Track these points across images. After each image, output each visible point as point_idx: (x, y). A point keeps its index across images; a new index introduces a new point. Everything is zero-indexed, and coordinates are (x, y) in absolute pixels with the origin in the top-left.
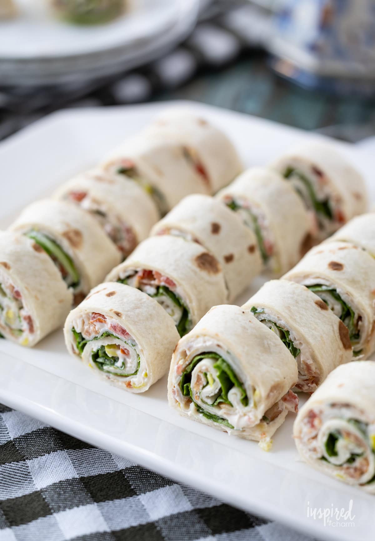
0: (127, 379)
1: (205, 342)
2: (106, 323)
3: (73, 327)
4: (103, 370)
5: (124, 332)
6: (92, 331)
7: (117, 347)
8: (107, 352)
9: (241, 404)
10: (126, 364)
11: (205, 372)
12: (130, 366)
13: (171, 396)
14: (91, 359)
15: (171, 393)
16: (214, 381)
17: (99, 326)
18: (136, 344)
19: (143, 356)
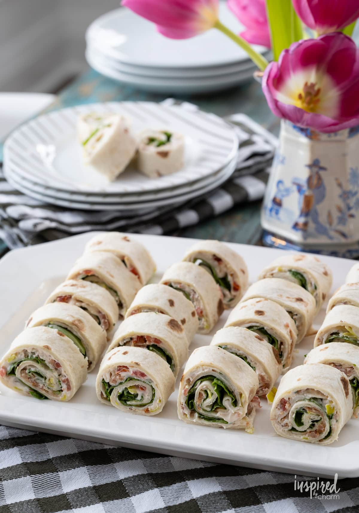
0: (146, 407)
1: (203, 370)
2: (129, 371)
3: (103, 379)
4: (127, 405)
5: (143, 375)
6: (118, 379)
7: (137, 387)
8: (130, 392)
9: (232, 406)
10: (144, 397)
11: (205, 389)
12: (147, 398)
13: (180, 411)
14: (117, 398)
15: (180, 409)
16: (212, 394)
17: (124, 374)
18: (152, 381)
19: (157, 389)
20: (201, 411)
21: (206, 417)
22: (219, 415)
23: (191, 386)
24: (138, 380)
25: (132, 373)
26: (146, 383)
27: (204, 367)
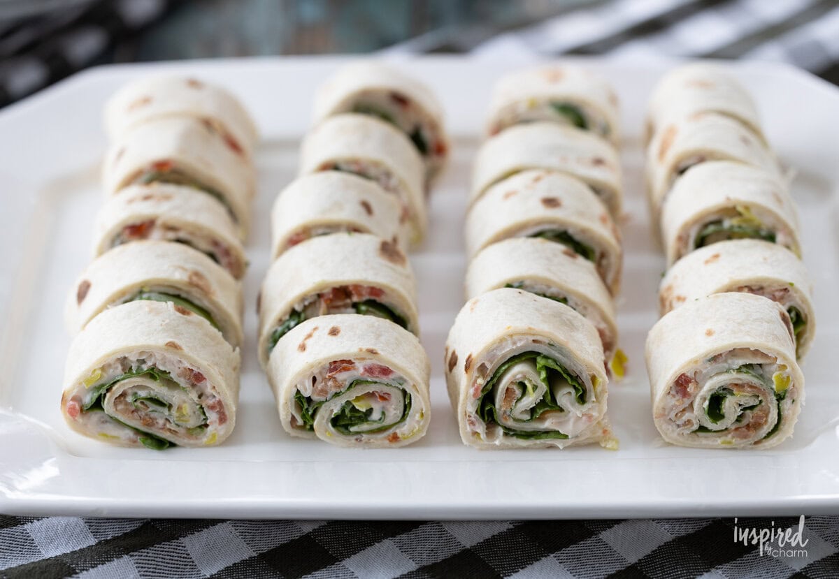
0: (391, 432)
1: (514, 343)
2: (354, 369)
3: (298, 392)
4: (350, 433)
5: (386, 371)
6: (331, 387)
7: (371, 395)
8: (357, 408)
9: (577, 404)
10: (386, 412)
11: (520, 380)
12: (394, 411)
13: (466, 429)
14: (330, 425)
15: (466, 426)
16: (535, 388)
17: (344, 377)
18: (405, 381)
19: (416, 394)
20: (510, 423)
21: (520, 433)
22: (548, 424)
23: (489, 379)
24: (376, 383)
25: (361, 370)
26: (391, 385)
27: (515, 338)
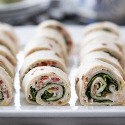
0: (59, 101)
1: (97, 70)
2: (48, 79)
3: (31, 87)
4: (47, 101)
5: (58, 79)
6: (41, 85)
7: (53, 88)
8: (49, 92)
9: (115, 90)
10: (58, 94)
11: (99, 82)
12: (60, 95)
13: (82, 99)
14: (41, 98)
15: (82, 98)
16: (103, 85)
17: (45, 81)
18: (64, 83)
19: (67, 87)
20: (95, 97)
21: (98, 101)
22: (107, 97)
23: (89, 82)
24: (55, 83)
25: (50, 79)
26: (59, 84)
27: (97, 68)
